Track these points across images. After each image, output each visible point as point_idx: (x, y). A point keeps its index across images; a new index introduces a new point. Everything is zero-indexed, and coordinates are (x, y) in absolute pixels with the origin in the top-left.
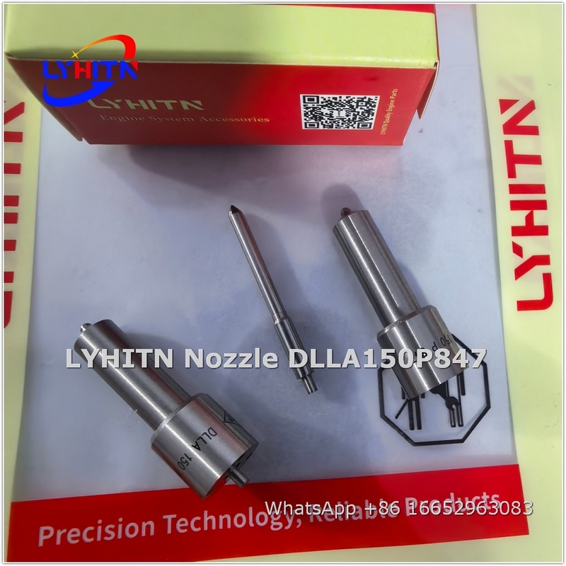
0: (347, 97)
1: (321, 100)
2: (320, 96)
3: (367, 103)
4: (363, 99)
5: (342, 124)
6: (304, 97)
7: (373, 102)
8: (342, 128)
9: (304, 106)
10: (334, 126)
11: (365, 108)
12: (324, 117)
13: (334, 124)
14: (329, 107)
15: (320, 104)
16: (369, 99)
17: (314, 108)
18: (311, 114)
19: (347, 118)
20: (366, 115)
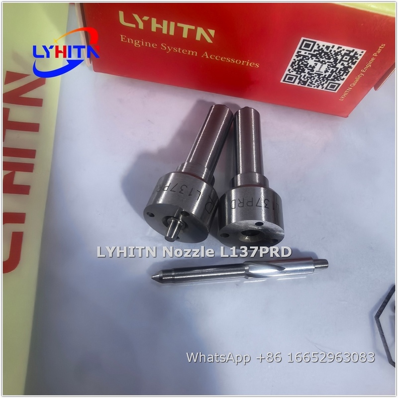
0: (338, 49)
1: (316, 47)
2: (318, 42)
3: (351, 58)
4: (350, 52)
5: (317, 81)
6: (304, 40)
7: (357, 58)
8: (312, 87)
9: (298, 52)
10: (308, 83)
11: (346, 64)
12: (306, 69)
13: (309, 81)
14: (317, 58)
15: (312, 52)
16: (356, 52)
17: (304, 56)
18: (298, 64)
19: (324, 74)
20: (342, 72)
